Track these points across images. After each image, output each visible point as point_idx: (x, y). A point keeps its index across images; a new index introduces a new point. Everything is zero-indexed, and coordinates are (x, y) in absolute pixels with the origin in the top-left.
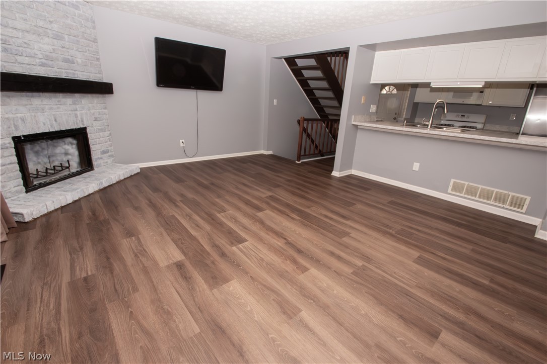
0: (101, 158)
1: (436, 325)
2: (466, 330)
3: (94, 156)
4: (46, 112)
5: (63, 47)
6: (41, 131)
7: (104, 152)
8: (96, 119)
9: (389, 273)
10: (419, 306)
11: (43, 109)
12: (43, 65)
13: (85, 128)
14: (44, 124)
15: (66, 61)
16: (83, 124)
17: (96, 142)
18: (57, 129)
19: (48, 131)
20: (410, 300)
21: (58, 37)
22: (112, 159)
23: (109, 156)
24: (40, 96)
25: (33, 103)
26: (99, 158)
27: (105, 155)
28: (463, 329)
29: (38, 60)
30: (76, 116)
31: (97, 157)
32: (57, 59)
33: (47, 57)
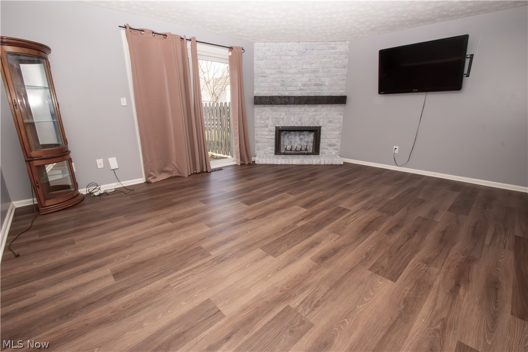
0: (327, 149)
1: (122, 280)
2: (102, 299)
3: (322, 145)
4: (295, 116)
5: (316, 77)
7: (330, 145)
8: (330, 122)
9: (194, 270)
10: (145, 277)
12: (301, 90)
13: (320, 128)
14: (292, 122)
15: (316, 85)
16: (318, 124)
17: (326, 137)
19: (293, 126)
20: (155, 273)
21: (314, 72)
22: (337, 151)
23: (334, 149)
26: (325, 148)
27: (331, 147)
28: (105, 297)
29: (298, 88)
30: (315, 119)
31: (323, 147)
32: (310, 85)
33: (304, 85)
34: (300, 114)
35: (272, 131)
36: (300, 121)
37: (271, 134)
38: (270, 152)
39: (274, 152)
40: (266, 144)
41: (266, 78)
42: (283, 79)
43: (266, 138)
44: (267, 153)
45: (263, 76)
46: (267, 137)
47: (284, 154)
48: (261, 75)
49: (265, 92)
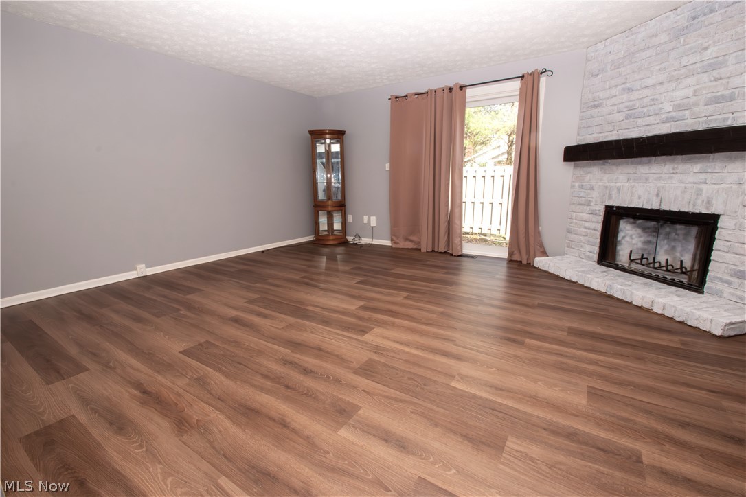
4: (649, 183)
5: (717, 80)
6: (632, 206)
11: (647, 179)
12: (667, 121)
14: (639, 198)
15: (715, 100)
18: (655, 206)
19: (640, 207)
21: (712, 67)
24: (649, 162)
25: (637, 172)
29: (663, 116)
32: (697, 104)
33: (678, 108)
34: (659, 178)
35: (596, 214)
36: (658, 195)
37: (594, 218)
38: (588, 257)
39: (596, 256)
40: (582, 238)
41: (600, 109)
42: (631, 104)
43: (585, 228)
44: (583, 256)
45: (593, 107)
46: (587, 224)
47: (622, 269)
48: (592, 104)
49: (596, 135)
